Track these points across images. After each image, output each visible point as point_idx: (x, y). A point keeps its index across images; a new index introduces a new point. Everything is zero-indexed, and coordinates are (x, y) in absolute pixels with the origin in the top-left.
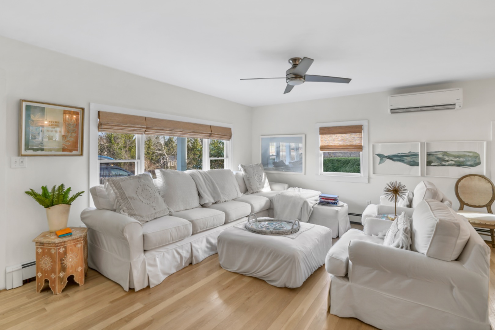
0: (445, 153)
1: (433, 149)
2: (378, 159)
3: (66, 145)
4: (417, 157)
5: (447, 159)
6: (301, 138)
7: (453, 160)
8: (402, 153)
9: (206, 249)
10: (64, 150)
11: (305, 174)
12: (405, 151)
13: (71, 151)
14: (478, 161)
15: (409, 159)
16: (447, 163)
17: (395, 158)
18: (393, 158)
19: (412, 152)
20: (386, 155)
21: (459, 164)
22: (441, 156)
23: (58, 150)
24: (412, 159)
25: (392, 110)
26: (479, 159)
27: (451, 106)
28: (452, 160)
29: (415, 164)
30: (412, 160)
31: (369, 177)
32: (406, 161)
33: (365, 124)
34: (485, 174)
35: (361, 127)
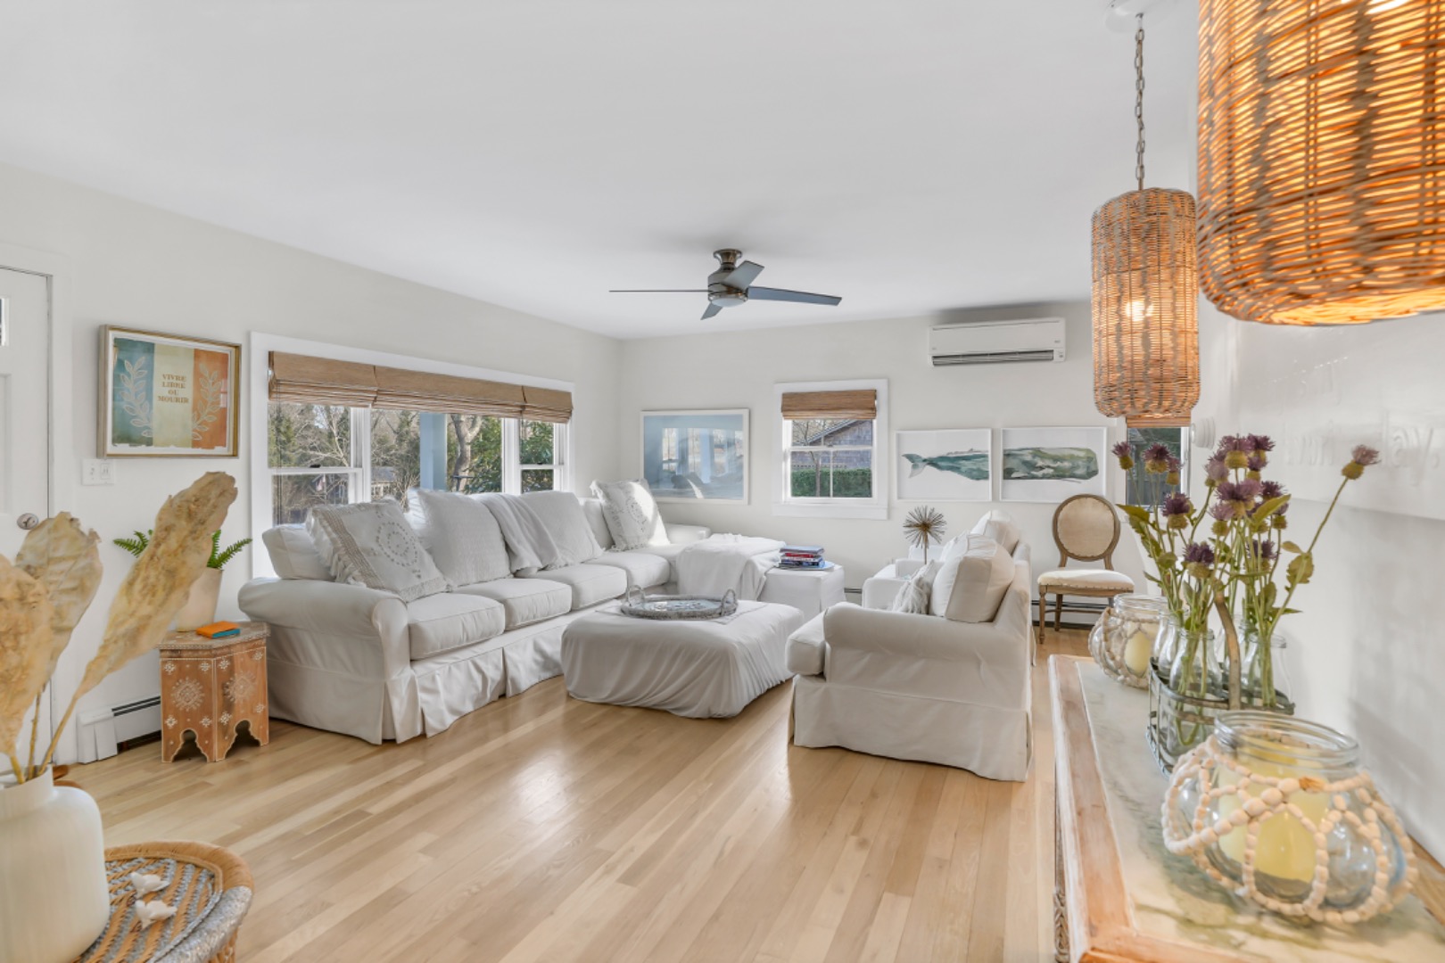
0: (1037, 452)
1: (1014, 445)
2: (908, 464)
3: (200, 433)
4: (984, 461)
5: (1040, 463)
6: (740, 417)
7: (1052, 465)
8: (956, 453)
9: (535, 667)
10: (195, 444)
11: (749, 503)
12: (962, 448)
13: (211, 446)
14: (1093, 468)
15: (967, 465)
16: (1040, 473)
17: (943, 464)
18: (939, 463)
19: (976, 448)
20: (925, 456)
21: (1060, 475)
22: (1029, 458)
23: (183, 445)
24: (975, 464)
25: (935, 357)
26: (1096, 463)
27: (1043, 355)
28: (1049, 467)
29: (981, 475)
30: (975, 467)
31: (889, 505)
32: (963, 469)
33: (880, 386)
34: (1103, 493)
35: (873, 394)
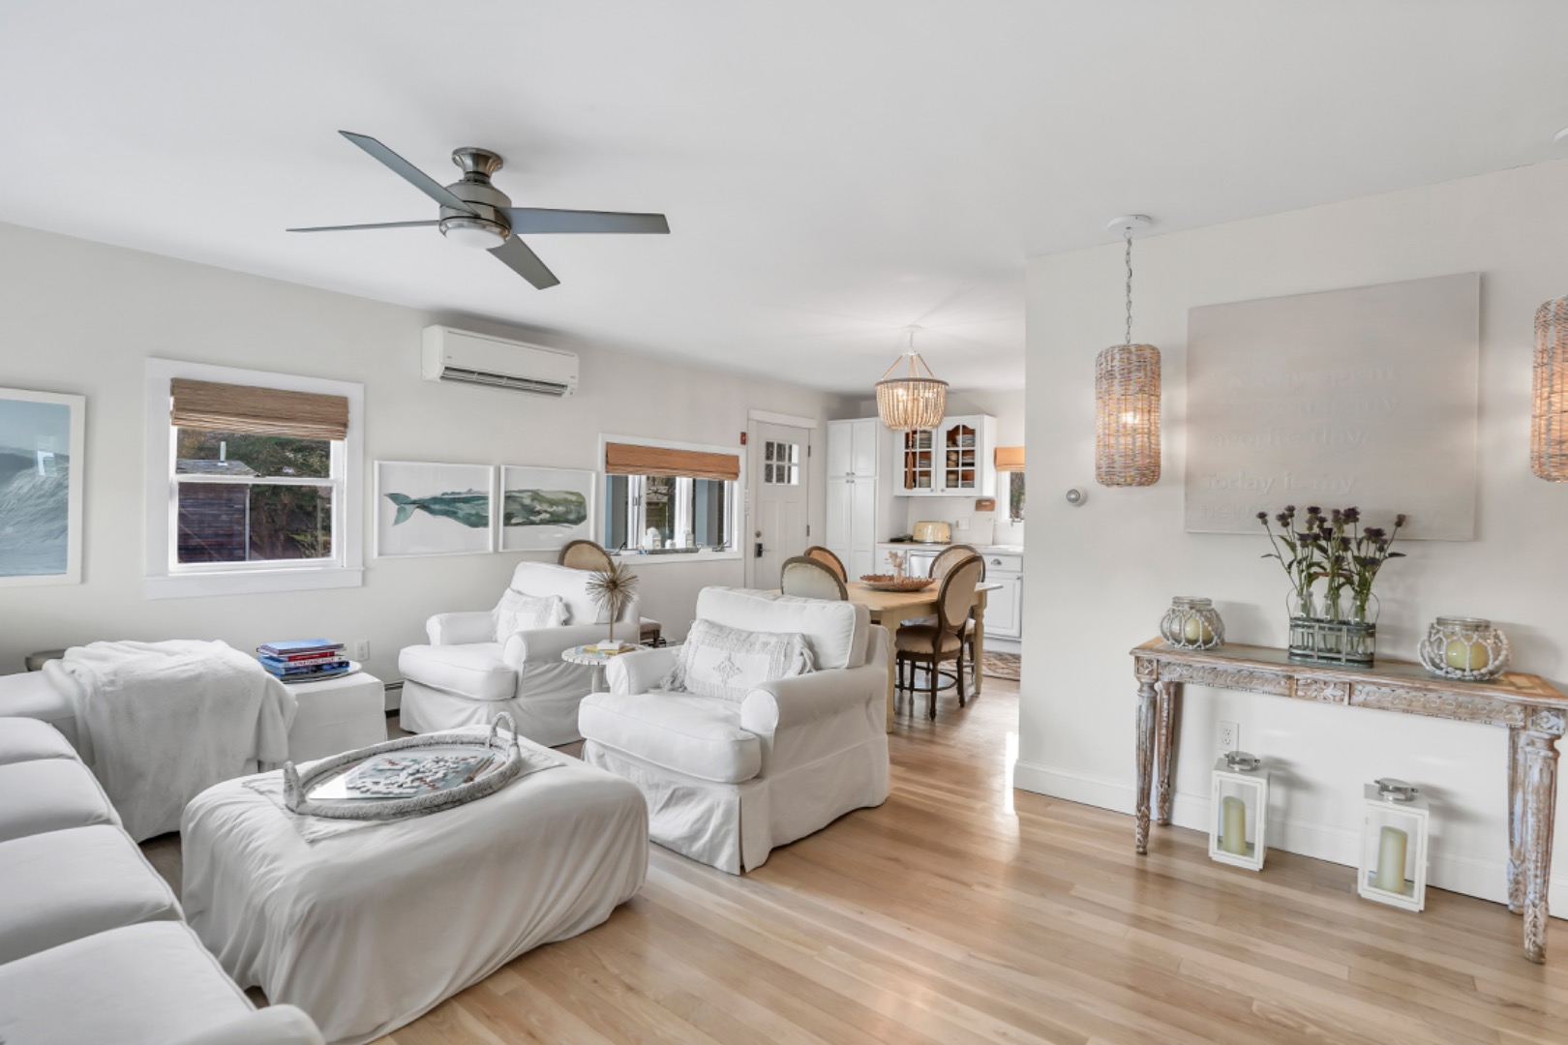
0: (536, 496)
2: (392, 508)
4: (484, 504)
5: (538, 508)
7: (549, 510)
8: (453, 493)
11: (84, 579)
12: (461, 488)
14: (583, 513)
15: (465, 509)
16: (537, 519)
17: (437, 507)
18: (432, 506)
20: (414, 497)
21: (556, 520)
22: (527, 501)
24: (473, 508)
25: (447, 368)
26: (585, 508)
27: (553, 389)
28: (546, 512)
30: (474, 512)
31: (364, 564)
32: (461, 513)
33: (353, 392)
34: (592, 538)
35: (342, 403)
